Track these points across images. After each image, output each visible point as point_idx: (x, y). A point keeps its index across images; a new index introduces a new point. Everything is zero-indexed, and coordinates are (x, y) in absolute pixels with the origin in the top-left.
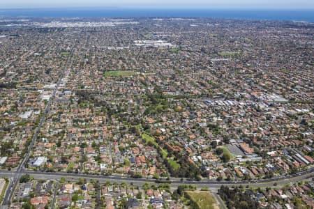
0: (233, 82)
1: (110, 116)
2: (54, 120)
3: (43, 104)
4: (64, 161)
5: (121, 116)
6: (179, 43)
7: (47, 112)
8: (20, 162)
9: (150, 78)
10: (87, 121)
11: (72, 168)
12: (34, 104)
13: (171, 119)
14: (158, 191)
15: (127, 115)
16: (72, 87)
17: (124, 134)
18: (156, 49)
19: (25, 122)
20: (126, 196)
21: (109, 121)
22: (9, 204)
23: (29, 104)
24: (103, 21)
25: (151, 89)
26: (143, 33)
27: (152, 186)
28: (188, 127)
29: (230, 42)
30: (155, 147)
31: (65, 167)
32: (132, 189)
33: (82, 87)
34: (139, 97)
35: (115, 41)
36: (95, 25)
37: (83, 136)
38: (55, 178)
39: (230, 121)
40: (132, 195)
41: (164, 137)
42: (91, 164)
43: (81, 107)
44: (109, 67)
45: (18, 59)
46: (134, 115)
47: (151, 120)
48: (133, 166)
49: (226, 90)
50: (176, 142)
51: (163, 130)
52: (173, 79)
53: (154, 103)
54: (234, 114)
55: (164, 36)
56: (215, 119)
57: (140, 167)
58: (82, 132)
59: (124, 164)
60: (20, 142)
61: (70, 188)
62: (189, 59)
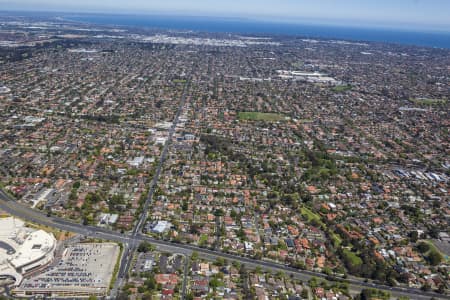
0: (439, 145)
1: (252, 177)
2: (174, 172)
3: (157, 150)
4: (194, 230)
5: (269, 178)
6: (346, 79)
7: (164, 160)
8: (135, 224)
9: (306, 127)
10: (219, 179)
11: (206, 243)
12: (145, 147)
13: (344, 191)
14: (331, 291)
15: (276, 177)
16: (194, 129)
17: (275, 203)
18: (312, 85)
19: (135, 171)
20: (284, 291)
21: (250, 183)
22: (127, 277)
23: (139, 147)
24: (229, 39)
25: (310, 144)
26: (290, 60)
27: (322, 284)
28: (371, 205)
29: (429, 83)
30: (322, 229)
31: (197, 241)
32: (292, 283)
33: (209, 131)
34: (292, 154)
35: (248, 69)
36: (217, 43)
37: (217, 199)
38: (185, 253)
39: (436, 204)
40: (294, 292)
41: (335, 216)
42: (232, 240)
43: (210, 158)
44: (244, 105)
45: (117, 84)
46: (288, 179)
47: (313, 190)
48: (292, 252)
49: (428, 157)
50: (354, 225)
51: (333, 205)
52: (342, 132)
53: (316, 164)
54: (442, 194)
55: (322, 66)
56: (413, 199)
57: (302, 254)
58: (215, 195)
59: (279, 246)
60: (132, 197)
61: (205, 269)
62: (364, 104)
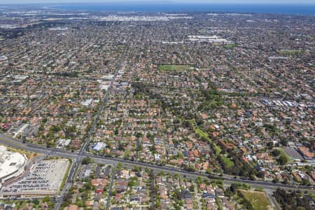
0: (294, 82)
1: (164, 109)
2: (111, 109)
3: (101, 94)
4: (121, 148)
5: (175, 110)
6: (234, 39)
7: (105, 101)
8: (82, 145)
9: (204, 73)
10: (142, 112)
11: (128, 156)
12: (94, 93)
13: (225, 116)
14: (211, 186)
15: (181, 108)
16: (128, 79)
17: (178, 127)
18: (211, 44)
19: (86, 109)
20: (179, 187)
21: (163, 114)
22: (73, 182)
23: (90, 92)
24: (158, 15)
25: (205, 85)
26: (197, 28)
27: (205, 181)
28: (243, 125)
29: (291, 39)
30: (208, 143)
31: (122, 155)
32: (184, 181)
33: (138, 80)
34: (193, 92)
35: (169, 36)
36: (149, 19)
37: (139, 126)
38: (113, 163)
39: (288, 123)
40: (185, 187)
41: (218, 133)
42: (146, 153)
43: (137, 98)
44: (163, 61)
45: (79, 51)
46: (188, 110)
47: (204, 116)
48: (186, 160)
49: (285, 90)
50: (230, 140)
51: (217, 126)
52: (228, 76)
53: (208, 99)
54: (292, 116)
55: (219, 31)
56: (272, 119)
57: (193, 161)
58: (138, 123)
59: (178, 156)
60: (81, 127)
61: (126, 174)
62: (245, 56)
